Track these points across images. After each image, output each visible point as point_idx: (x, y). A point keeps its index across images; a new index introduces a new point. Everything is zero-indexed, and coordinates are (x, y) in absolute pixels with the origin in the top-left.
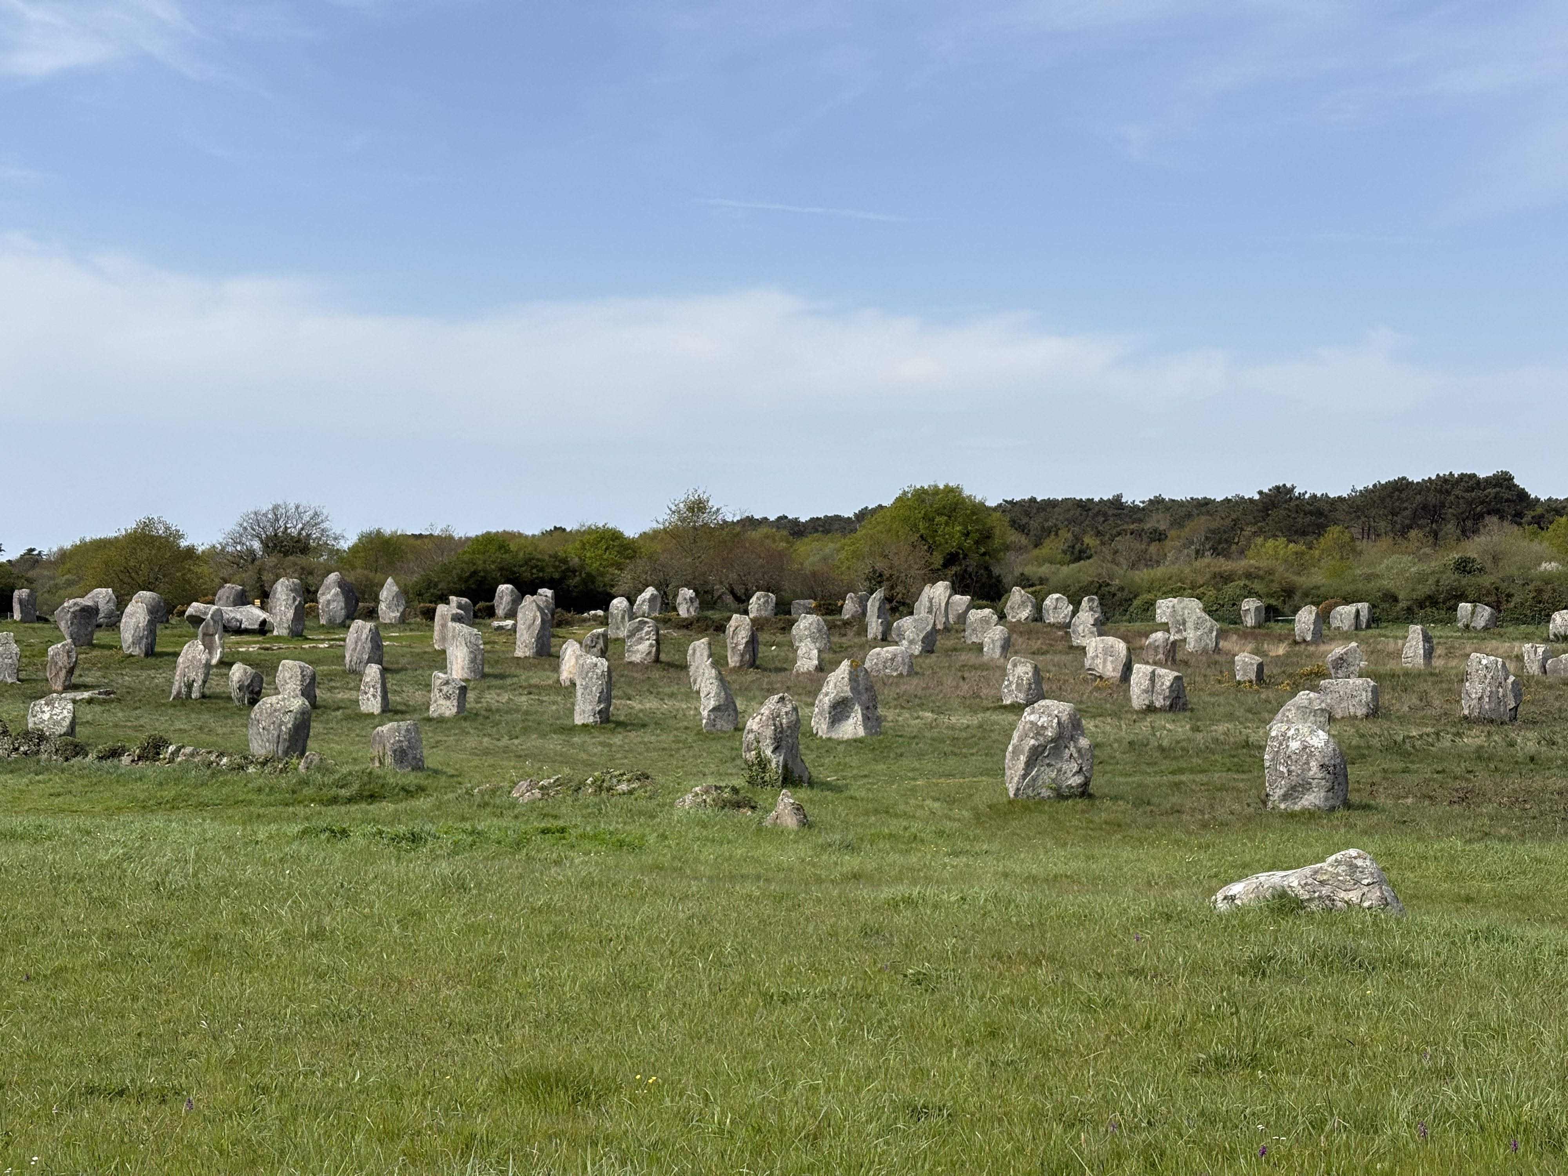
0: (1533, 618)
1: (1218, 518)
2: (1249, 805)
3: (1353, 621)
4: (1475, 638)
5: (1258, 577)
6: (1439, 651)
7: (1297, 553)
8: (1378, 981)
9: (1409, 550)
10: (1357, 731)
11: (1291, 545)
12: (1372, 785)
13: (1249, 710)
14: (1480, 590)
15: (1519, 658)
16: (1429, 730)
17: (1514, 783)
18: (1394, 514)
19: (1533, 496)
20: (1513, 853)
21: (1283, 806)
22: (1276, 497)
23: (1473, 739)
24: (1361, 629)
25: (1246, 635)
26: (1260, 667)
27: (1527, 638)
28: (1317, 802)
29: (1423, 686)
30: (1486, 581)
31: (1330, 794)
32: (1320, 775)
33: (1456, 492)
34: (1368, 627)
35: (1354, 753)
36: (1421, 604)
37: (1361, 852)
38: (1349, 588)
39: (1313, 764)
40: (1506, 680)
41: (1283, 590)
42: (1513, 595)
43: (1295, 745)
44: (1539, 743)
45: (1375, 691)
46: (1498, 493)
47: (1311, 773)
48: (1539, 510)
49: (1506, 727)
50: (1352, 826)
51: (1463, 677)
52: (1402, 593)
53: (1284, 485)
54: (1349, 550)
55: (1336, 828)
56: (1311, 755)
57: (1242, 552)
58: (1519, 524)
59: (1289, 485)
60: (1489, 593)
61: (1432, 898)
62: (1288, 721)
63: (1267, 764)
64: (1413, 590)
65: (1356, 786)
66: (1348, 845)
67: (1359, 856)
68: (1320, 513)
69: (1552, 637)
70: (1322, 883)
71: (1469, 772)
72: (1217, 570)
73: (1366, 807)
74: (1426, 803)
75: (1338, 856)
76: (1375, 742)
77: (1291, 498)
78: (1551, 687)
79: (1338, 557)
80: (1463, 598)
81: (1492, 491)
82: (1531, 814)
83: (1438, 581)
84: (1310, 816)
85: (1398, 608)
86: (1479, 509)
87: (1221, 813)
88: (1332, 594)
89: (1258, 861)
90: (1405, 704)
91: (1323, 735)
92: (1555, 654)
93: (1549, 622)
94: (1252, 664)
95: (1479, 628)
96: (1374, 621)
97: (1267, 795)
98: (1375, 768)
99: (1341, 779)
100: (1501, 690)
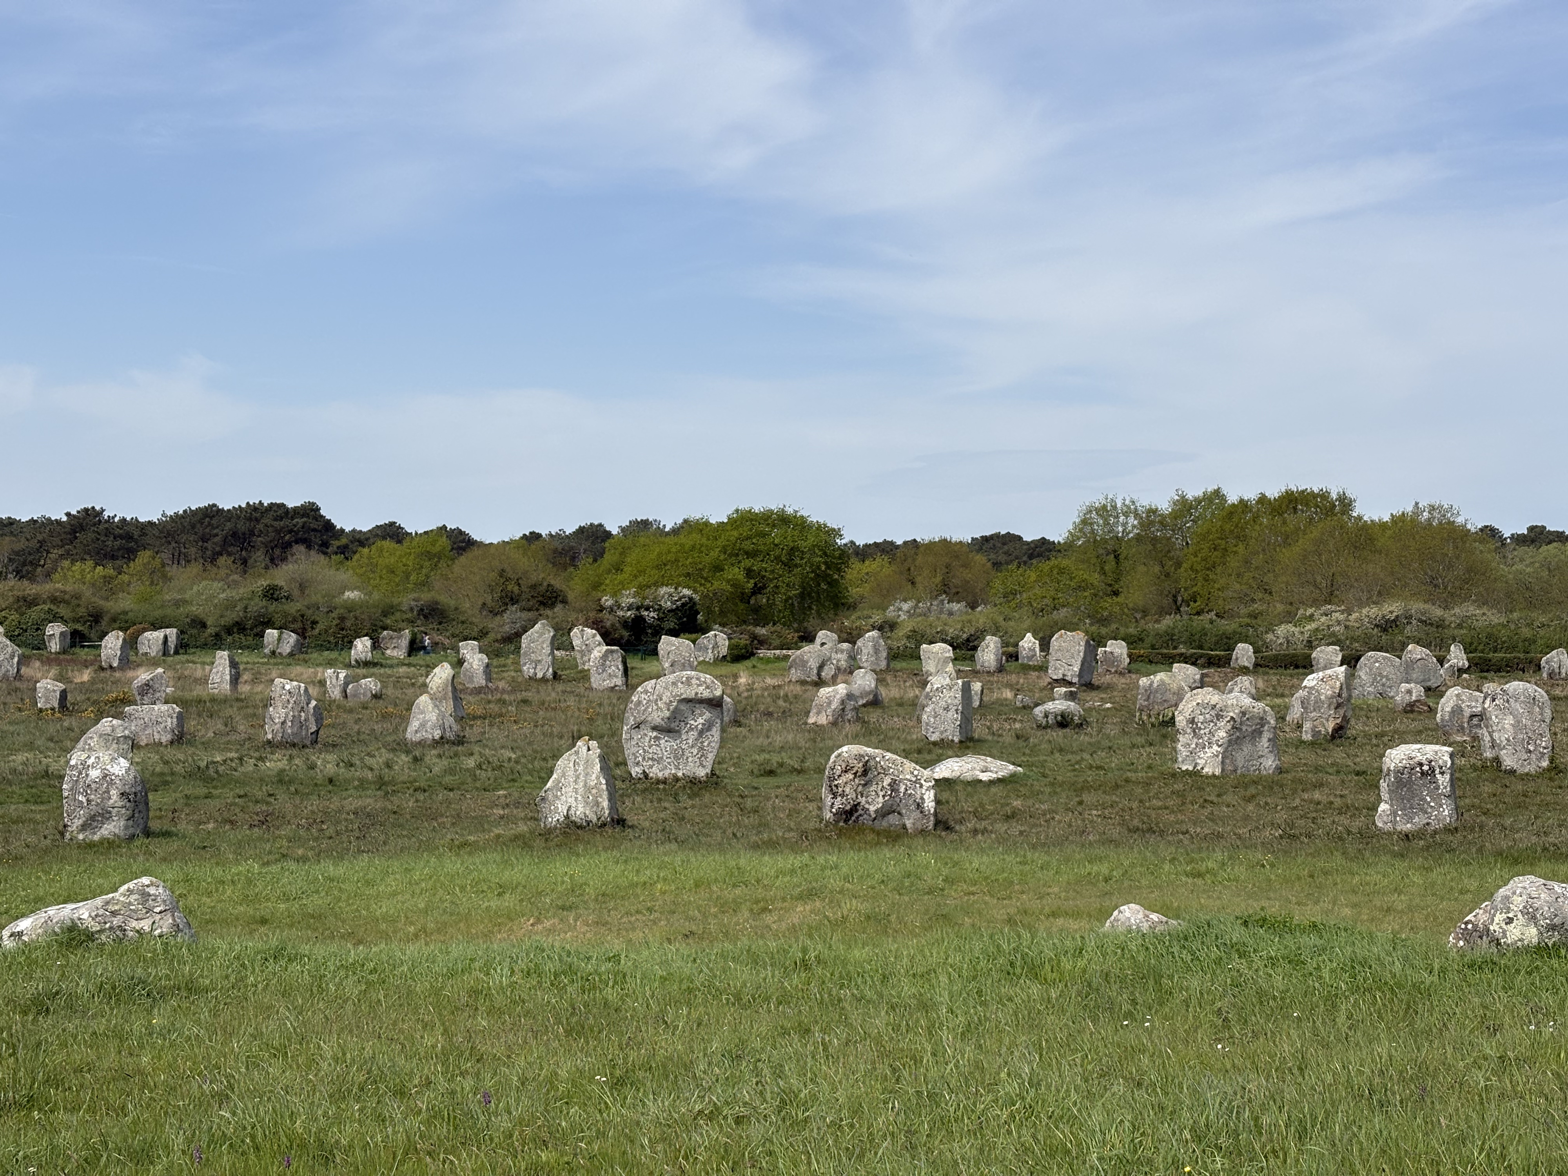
0: (337, 643)
1: (23, 540)
2: (45, 837)
3: (161, 647)
4: (281, 663)
5: (63, 601)
6: (246, 677)
7: (105, 577)
8: (165, 1009)
9: (218, 576)
10: (162, 757)
11: (99, 568)
12: (173, 812)
13: (51, 739)
14: (286, 617)
15: (322, 683)
16: (233, 755)
17: (313, 804)
18: (204, 539)
19: (338, 527)
20: (308, 873)
21: (81, 837)
22: (84, 519)
23: (276, 763)
24: (169, 655)
25: (49, 661)
26: (64, 694)
27: (330, 664)
28: (117, 831)
29: (229, 712)
30: (293, 608)
31: (131, 822)
32: (120, 804)
33: (265, 521)
34: (176, 653)
35: (157, 780)
36: (229, 631)
37: (154, 880)
38: (158, 613)
39: (113, 792)
40: (308, 704)
41: (89, 615)
42: (317, 622)
43: (95, 774)
44: (338, 765)
45: (180, 717)
46: (305, 523)
47: (111, 801)
48: (344, 541)
49: (307, 750)
50: (149, 854)
51: (267, 702)
52: (210, 619)
53: (93, 508)
54: (159, 576)
55: (135, 857)
56: (111, 783)
57: (48, 575)
58: (325, 553)
59: (98, 508)
60: (295, 620)
61: (227, 922)
62: (90, 749)
63: (65, 794)
64: (222, 616)
65: (158, 813)
66: (145, 873)
67: (152, 884)
68: (129, 537)
69: (353, 663)
70: (114, 913)
71: (270, 795)
72: (20, 594)
73: (167, 834)
74: (227, 827)
75: (131, 885)
76: (178, 768)
77: (100, 521)
78: (351, 711)
79: (148, 583)
80: (269, 624)
81: (300, 521)
82: (328, 834)
83: (246, 608)
84: (109, 845)
85: (206, 635)
86: (287, 538)
87: (17, 846)
88: (140, 620)
89: (53, 895)
90: (209, 730)
91: (124, 763)
92: (356, 679)
93: (350, 648)
94: (54, 691)
95: (284, 654)
96: (182, 647)
97: (65, 826)
98: (178, 795)
99: (141, 807)
100: (303, 714)
